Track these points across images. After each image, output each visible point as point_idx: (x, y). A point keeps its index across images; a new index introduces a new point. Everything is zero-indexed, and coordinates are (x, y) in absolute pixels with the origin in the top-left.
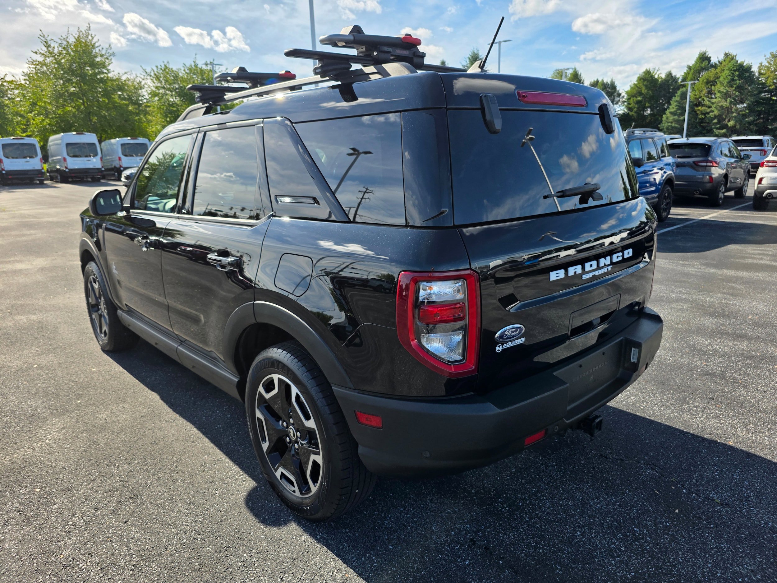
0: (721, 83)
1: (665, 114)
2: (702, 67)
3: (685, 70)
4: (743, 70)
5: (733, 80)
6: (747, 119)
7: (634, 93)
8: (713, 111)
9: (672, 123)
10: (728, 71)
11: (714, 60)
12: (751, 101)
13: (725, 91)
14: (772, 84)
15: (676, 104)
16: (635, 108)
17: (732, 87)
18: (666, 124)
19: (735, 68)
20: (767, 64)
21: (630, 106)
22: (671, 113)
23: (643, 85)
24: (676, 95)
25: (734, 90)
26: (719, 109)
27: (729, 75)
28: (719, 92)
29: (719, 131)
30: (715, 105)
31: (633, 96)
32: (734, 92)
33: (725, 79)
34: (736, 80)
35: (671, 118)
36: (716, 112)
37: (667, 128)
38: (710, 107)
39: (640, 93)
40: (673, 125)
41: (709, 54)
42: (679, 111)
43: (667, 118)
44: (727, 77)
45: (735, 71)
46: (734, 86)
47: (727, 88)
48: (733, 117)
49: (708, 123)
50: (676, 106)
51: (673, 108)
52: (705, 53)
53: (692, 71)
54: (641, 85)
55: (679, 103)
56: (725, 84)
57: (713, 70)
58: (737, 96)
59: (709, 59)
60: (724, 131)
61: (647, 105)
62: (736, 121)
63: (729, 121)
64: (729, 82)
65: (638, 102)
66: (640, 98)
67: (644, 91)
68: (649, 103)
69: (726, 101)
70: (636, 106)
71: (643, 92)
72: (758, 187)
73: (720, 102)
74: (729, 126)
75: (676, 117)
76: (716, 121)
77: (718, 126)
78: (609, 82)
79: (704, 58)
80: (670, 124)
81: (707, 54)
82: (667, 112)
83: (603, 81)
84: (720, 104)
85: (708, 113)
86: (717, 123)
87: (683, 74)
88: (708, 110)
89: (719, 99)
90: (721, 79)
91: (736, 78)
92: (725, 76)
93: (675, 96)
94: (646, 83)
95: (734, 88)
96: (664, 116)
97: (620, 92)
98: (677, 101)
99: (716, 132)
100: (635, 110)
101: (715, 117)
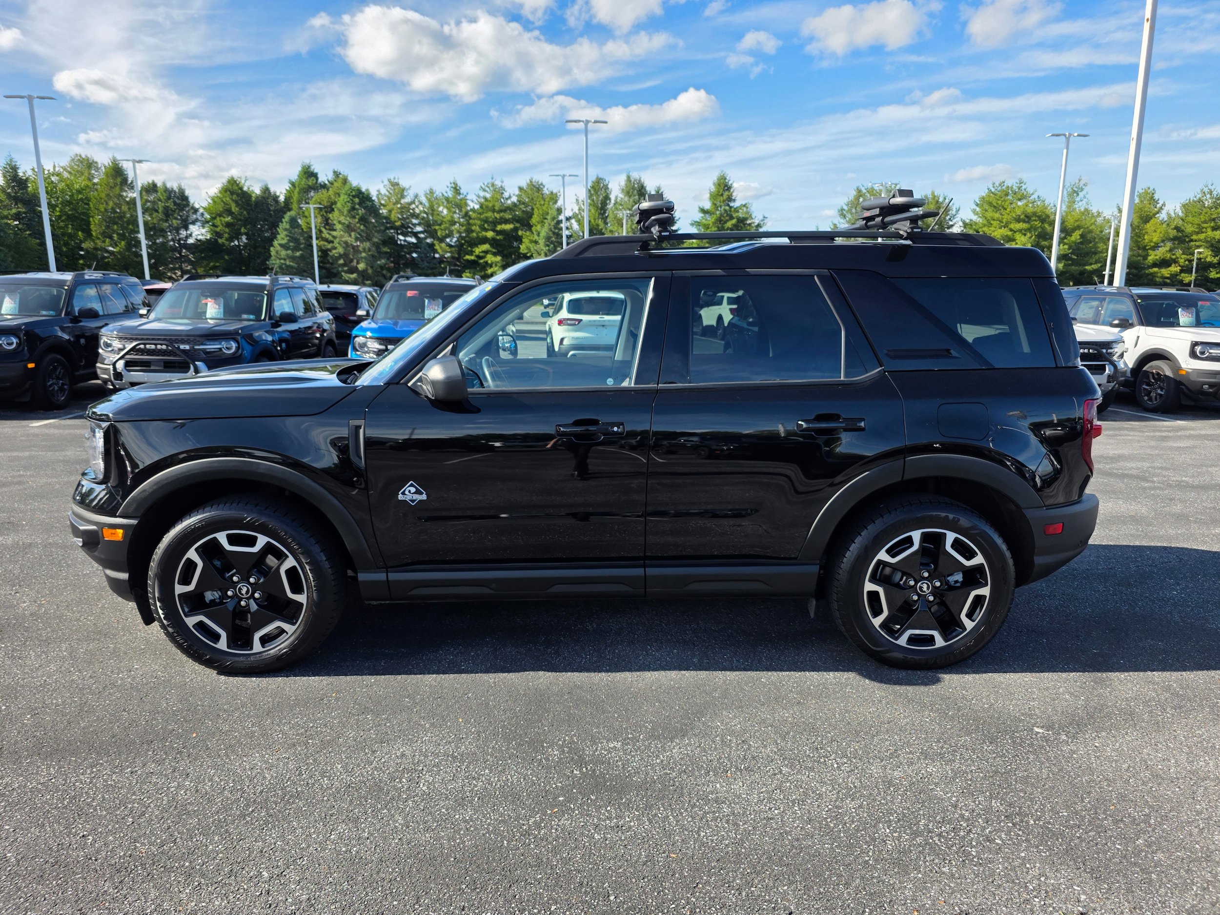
0: (339, 210)
1: (272, 246)
2: (309, 186)
3: (287, 186)
4: (363, 197)
5: (353, 209)
6: (379, 262)
7: (219, 210)
8: (335, 248)
9: (285, 260)
10: (346, 196)
11: (323, 178)
12: (379, 239)
13: (347, 222)
14: (396, 219)
15: (285, 233)
16: (226, 233)
17: (354, 217)
18: (278, 261)
19: (354, 194)
20: (387, 193)
21: (218, 229)
22: (281, 245)
23: (233, 200)
24: (283, 220)
25: (357, 223)
26: (344, 245)
27: (348, 202)
28: (340, 222)
29: (348, 275)
30: (337, 240)
31: (220, 216)
32: (358, 225)
33: (344, 207)
34: (357, 210)
35: (283, 253)
36: (341, 250)
37: (280, 267)
38: (333, 242)
39: (229, 212)
40: (288, 263)
41: (316, 168)
42: (291, 244)
43: (277, 252)
44: (345, 203)
45: (354, 196)
46: (357, 217)
47: (348, 219)
48: (362, 258)
49: (332, 264)
50: (287, 236)
51: (283, 239)
52: (309, 167)
53: (297, 189)
54: (228, 199)
55: (290, 233)
56: (345, 213)
57: (324, 191)
58: (362, 231)
59: (314, 175)
60: (354, 276)
61: (243, 230)
62: (367, 264)
63: (358, 263)
64: (349, 211)
65: (228, 225)
66: (229, 219)
67: (235, 209)
68: (245, 228)
69: (350, 236)
70: (227, 230)
71: (233, 210)
72: (559, 348)
73: (342, 236)
74: (360, 269)
75: (289, 252)
76: (341, 261)
77: (346, 268)
78: (176, 189)
79: (309, 173)
80: (282, 261)
81: (312, 168)
82: (276, 243)
83: (164, 184)
84: (343, 239)
85: (330, 250)
86: (344, 265)
87: (285, 191)
88: (329, 246)
89: (342, 233)
90: (339, 205)
91: (357, 206)
92: (342, 202)
93: (282, 222)
94: (234, 197)
95: (357, 220)
96: (272, 249)
97: (197, 206)
98: (286, 230)
99: (346, 276)
100: (226, 235)
101: (340, 256)
